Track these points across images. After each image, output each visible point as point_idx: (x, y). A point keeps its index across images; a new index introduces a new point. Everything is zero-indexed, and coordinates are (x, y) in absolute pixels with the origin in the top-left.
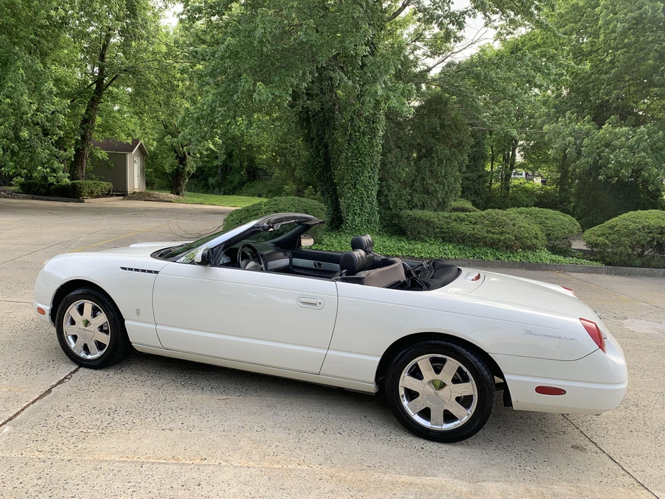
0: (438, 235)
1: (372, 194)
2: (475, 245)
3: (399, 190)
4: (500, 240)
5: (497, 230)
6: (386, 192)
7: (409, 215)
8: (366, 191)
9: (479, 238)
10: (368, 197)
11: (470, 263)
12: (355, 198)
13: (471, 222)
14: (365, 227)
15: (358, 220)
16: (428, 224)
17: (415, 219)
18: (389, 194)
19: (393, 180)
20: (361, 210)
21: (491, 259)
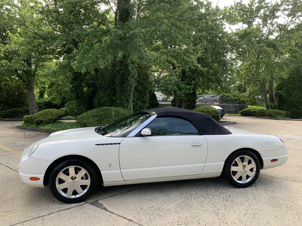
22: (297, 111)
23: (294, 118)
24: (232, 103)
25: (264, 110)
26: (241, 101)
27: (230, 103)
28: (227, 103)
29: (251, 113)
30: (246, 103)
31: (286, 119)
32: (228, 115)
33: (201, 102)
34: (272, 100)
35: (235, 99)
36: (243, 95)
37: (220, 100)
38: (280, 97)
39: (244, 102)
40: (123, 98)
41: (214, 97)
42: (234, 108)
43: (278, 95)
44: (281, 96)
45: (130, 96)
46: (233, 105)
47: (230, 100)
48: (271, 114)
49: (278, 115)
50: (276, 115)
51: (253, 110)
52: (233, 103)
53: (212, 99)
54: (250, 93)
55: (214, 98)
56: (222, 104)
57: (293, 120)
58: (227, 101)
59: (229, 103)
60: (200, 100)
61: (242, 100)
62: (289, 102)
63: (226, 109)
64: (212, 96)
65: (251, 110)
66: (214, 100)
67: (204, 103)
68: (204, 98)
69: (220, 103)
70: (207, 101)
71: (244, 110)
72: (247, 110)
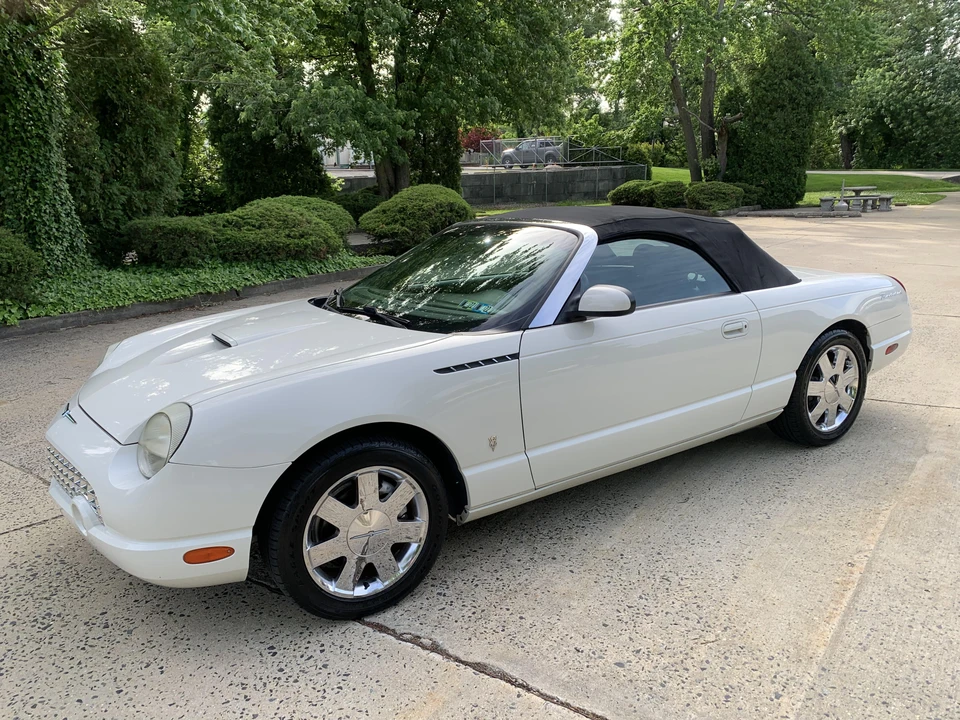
0: (215, 253)
1: (67, 198)
2: (275, 258)
4: (306, 246)
5: (296, 231)
7: (160, 227)
8: (56, 193)
9: (279, 248)
10: (63, 204)
11: (281, 287)
12: (43, 207)
13: (254, 226)
15: (57, 249)
16: (197, 238)
17: (173, 231)
19: (91, 168)
20: (57, 229)
21: (304, 274)
22: (784, 182)
23: (770, 209)
24: (602, 164)
25: (680, 185)
26: (630, 155)
27: (598, 165)
28: (589, 165)
29: (641, 195)
30: (647, 162)
31: (740, 213)
33: (508, 165)
34: (710, 148)
35: (612, 150)
36: (618, 136)
37: (565, 156)
38: (731, 135)
39: (639, 157)
40: (10, 173)
41: (547, 144)
42: (607, 182)
43: (728, 132)
44: (735, 132)
45: (42, 166)
46: (606, 169)
47: (597, 154)
48: (698, 196)
49: (717, 199)
50: (711, 200)
51: (647, 188)
52: (606, 164)
53: (543, 152)
54: (638, 128)
55: (550, 150)
56: (573, 169)
57: (760, 216)
58: (586, 158)
59: (594, 165)
60: (507, 158)
61: (635, 153)
62: (756, 154)
63: (581, 184)
64: (541, 143)
65: (642, 185)
66: (550, 157)
67: (516, 169)
68: (517, 149)
69: (565, 165)
70: (526, 159)
71: (622, 186)
72: (629, 188)
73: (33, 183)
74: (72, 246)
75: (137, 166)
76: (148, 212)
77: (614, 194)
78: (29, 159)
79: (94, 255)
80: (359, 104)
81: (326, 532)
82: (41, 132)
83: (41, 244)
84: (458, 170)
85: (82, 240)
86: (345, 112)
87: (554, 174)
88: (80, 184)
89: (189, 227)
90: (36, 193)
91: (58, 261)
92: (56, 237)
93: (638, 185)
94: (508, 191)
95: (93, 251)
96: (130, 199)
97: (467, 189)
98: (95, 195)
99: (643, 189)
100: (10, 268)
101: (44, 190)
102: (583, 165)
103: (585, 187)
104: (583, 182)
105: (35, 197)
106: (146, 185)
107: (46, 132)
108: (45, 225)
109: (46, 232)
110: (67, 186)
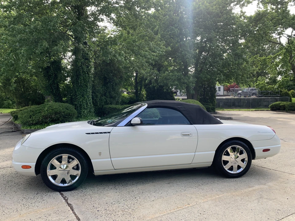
1: (90, 99)
3: (100, 97)
6: (95, 98)
8: (88, 98)
10: (89, 101)
12: (84, 101)
14: (89, 114)
15: (86, 111)
18: (97, 99)
19: (98, 93)
20: (87, 107)
24: (272, 96)
26: (283, 94)
27: (271, 96)
28: (267, 96)
29: (280, 106)
30: (290, 96)
32: (254, 110)
33: (239, 96)
35: (276, 92)
37: (259, 93)
41: (253, 90)
46: (273, 98)
47: (270, 93)
51: (283, 104)
52: (274, 96)
53: (251, 92)
55: (254, 91)
56: (262, 97)
58: (266, 94)
59: (269, 97)
60: (239, 94)
61: (285, 93)
64: (251, 89)
65: (281, 103)
66: (253, 94)
67: (242, 97)
68: (243, 91)
69: (259, 96)
70: (245, 94)
71: (274, 103)
72: (276, 104)
73: (83, 96)
74: (90, 111)
75: (110, 92)
76: (111, 104)
77: (271, 106)
78: (82, 90)
79: (96, 114)
80: (179, 77)
81: (53, 167)
82: (86, 84)
83: (82, 110)
84: (215, 97)
85: (93, 110)
86: (175, 80)
87: (253, 99)
88: (95, 96)
89: (117, 107)
90: (83, 98)
91: (85, 114)
92: (86, 109)
93: (279, 103)
94: (237, 104)
95: (96, 113)
96: (106, 101)
97: (222, 103)
98: (98, 99)
99: (281, 104)
100: (69, 114)
101: (85, 98)
102: (265, 97)
103: (265, 103)
104: (265, 102)
105: (82, 99)
106: (111, 97)
107: (87, 84)
108: (84, 105)
109: (84, 107)
110: (91, 97)
